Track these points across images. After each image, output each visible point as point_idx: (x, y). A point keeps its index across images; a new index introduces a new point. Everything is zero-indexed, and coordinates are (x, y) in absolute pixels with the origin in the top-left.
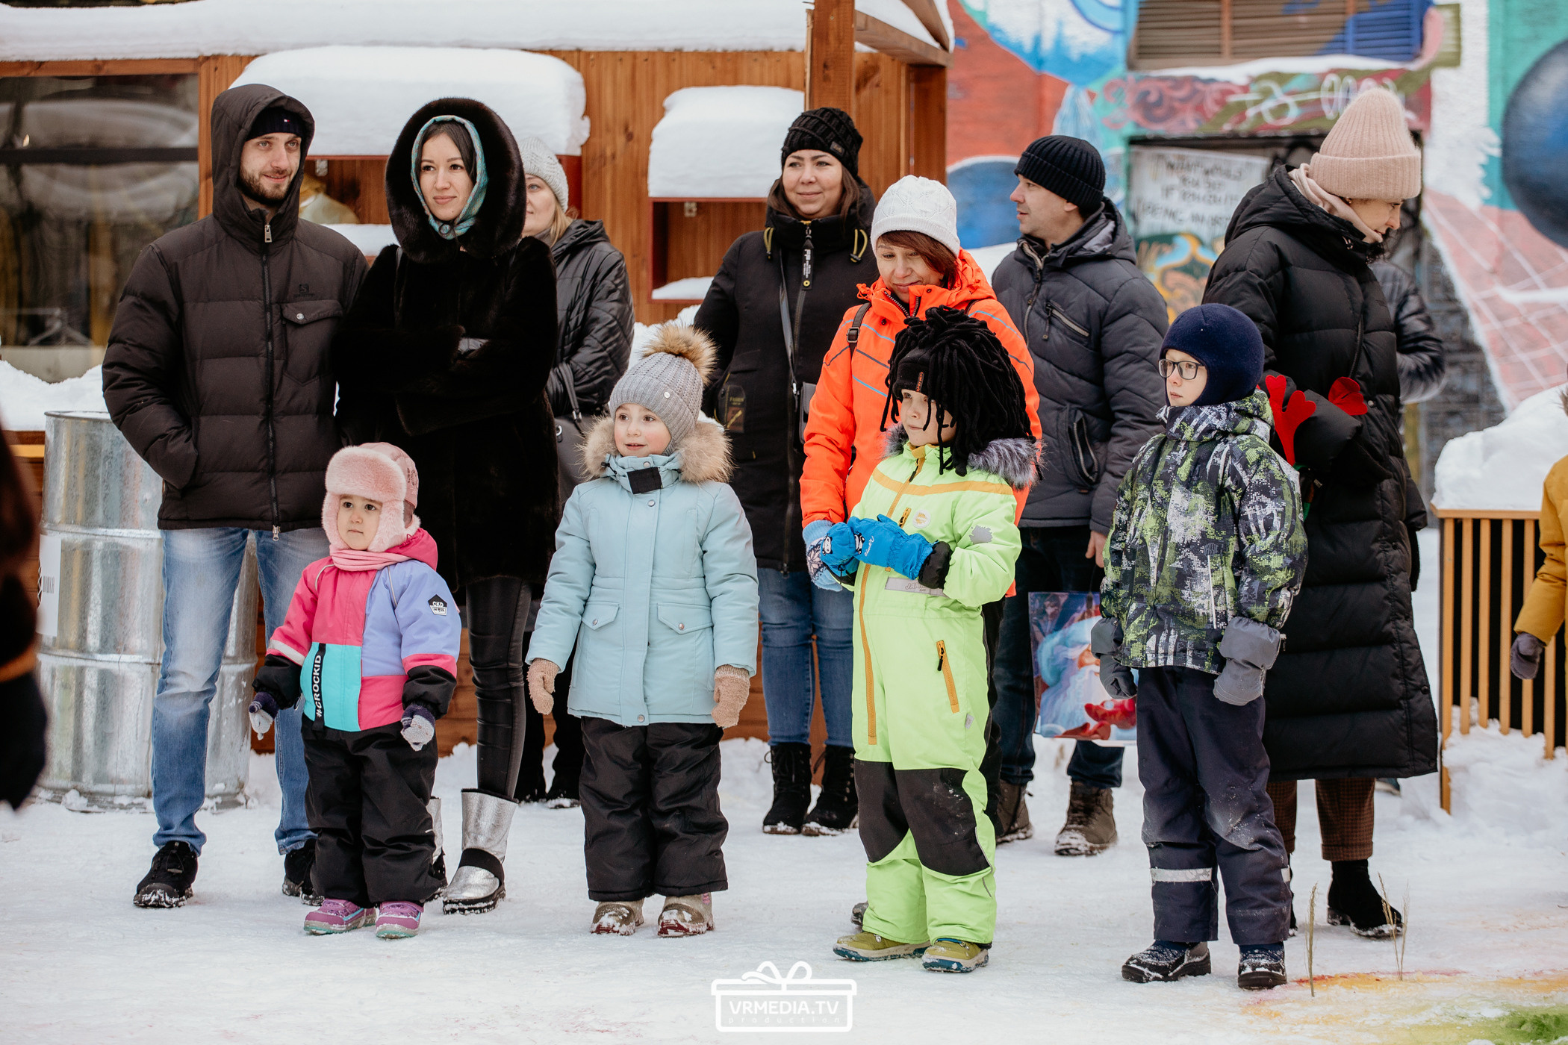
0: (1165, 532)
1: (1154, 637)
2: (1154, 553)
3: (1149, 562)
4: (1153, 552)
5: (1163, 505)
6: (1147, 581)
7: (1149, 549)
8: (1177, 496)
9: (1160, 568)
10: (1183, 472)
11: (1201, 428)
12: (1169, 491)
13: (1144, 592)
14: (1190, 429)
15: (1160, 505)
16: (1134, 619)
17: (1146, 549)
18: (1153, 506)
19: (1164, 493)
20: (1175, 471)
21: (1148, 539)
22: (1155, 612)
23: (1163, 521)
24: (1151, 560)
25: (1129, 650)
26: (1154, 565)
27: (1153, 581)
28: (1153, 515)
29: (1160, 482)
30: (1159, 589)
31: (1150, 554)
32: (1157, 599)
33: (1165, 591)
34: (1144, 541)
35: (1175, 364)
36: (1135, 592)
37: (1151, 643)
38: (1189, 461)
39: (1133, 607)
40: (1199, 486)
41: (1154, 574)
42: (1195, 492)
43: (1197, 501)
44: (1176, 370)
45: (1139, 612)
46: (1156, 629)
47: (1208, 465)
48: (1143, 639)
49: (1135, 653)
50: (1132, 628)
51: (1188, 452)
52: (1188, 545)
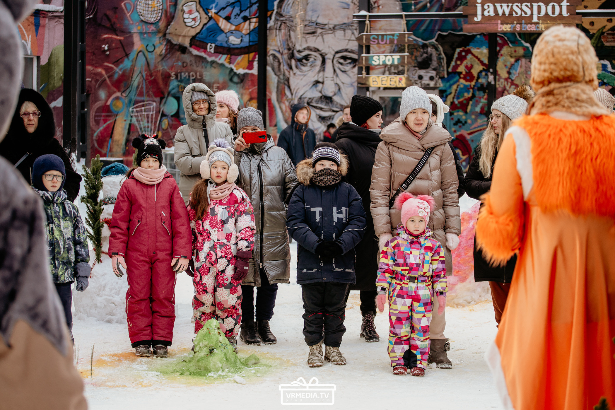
0: (62, 235)
2: (61, 243)
5: (59, 226)
6: (59, 253)
8: (62, 223)
9: (64, 248)
10: (61, 214)
11: (63, 199)
12: (59, 221)
13: (59, 257)
14: (60, 199)
15: (58, 226)
17: (58, 242)
19: (58, 222)
21: (58, 238)
23: (61, 231)
26: (62, 247)
27: (62, 253)
29: (56, 218)
30: (64, 255)
32: (63, 258)
33: (66, 256)
34: (57, 239)
35: (54, 176)
36: (56, 257)
37: (66, 274)
38: (61, 210)
39: (57, 262)
40: (67, 219)
41: (62, 250)
42: (65, 221)
43: (69, 224)
44: (55, 178)
45: (59, 264)
46: (66, 269)
47: (68, 211)
48: (64, 273)
49: (62, 278)
50: (60, 270)
51: (59, 207)
52: (68, 239)
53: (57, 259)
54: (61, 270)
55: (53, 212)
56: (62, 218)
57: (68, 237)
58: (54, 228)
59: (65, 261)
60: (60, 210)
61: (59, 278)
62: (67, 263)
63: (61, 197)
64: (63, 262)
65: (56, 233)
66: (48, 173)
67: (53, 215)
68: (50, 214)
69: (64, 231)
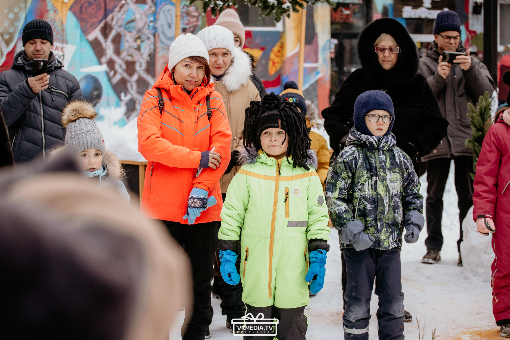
0: (388, 190)
1: (391, 236)
2: (386, 200)
3: (384, 204)
5: (384, 179)
6: (384, 213)
8: (389, 176)
9: (389, 206)
10: (388, 164)
11: (391, 145)
12: (385, 173)
13: (382, 217)
14: (388, 145)
15: (383, 180)
16: (382, 230)
17: (383, 199)
18: (380, 180)
19: (383, 175)
20: (385, 164)
21: (383, 195)
22: (388, 225)
23: (387, 186)
25: (383, 243)
26: (386, 205)
27: (386, 212)
28: (382, 184)
29: (381, 170)
30: (389, 215)
32: (388, 219)
33: (391, 216)
34: (381, 196)
35: (380, 116)
36: (378, 218)
37: (391, 239)
38: (388, 159)
39: (379, 224)
40: (396, 170)
41: (387, 209)
42: (394, 172)
43: (397, 176)
44: (380, 119)
45: (382, 226)
46: (391, 233)
47: (398, 161)
48: (388, 237)
49: (386, 244)
50: (382, 234)
51: (386, 156)
52: (395, 195)
53: (380, 220)
54: (384, 233)
55: (377, 162)
56: (390, 169)
57: (396, 193)
58: (378, 182)
59: (390, 223)
60: (386, 159)
61: (381, 244)
62: (392, 224)
63: (389, 143)
64: (388, 223)
65: (381, 188)
66: (372, 113)
67: (378, 165)
68: (374, 165)
69: (390, 185)
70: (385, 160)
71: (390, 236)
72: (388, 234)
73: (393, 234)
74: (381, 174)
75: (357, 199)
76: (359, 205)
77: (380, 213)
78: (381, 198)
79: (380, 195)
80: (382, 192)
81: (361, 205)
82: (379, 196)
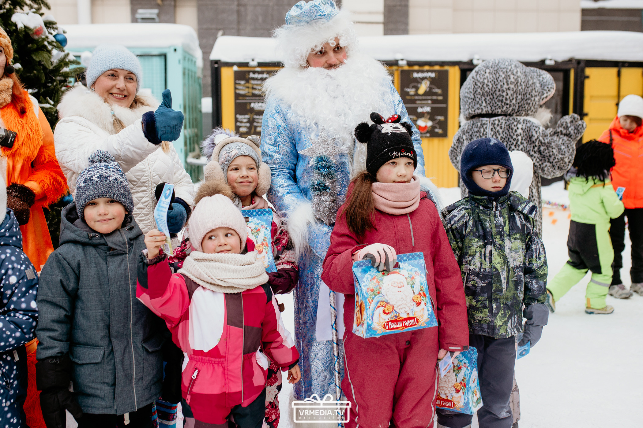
1: (510, 321)
3: (501, 280)
4: (503, 275)
7: (501, 273)
16: (498, 313)
18: (496, 250)
20: (503, 229)
22: (507, 307)
24: (502, 279)
25: (499, 330)
28: (498, 255)
31: (502, 276)
70: (503, 224)
71: (508, 320)
72: (506, 318)
73: (513, 318)
74: (498, 242)
75: (465, 274)
76: (467, 282)
77: (496, 291)
78: (497, 272)
79: (495, 268)
80: (498, 265)
81: (470, 281)
82: (494, 270)
